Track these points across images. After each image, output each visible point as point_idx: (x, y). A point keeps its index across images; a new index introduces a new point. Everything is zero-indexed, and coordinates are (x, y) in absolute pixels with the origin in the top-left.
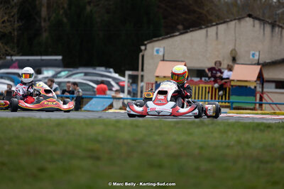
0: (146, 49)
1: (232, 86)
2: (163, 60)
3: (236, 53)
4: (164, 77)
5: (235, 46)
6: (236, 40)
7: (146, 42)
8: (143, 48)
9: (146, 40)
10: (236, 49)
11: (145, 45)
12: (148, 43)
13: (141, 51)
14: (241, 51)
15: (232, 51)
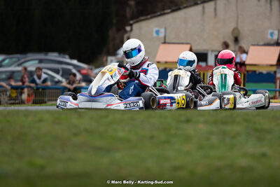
0: (131, 30)
1: (248, 71)
2: (165, 43)
3: (239, 32)
4: (166, 62)
5: (237, 24)
6: (238, 17)
7: (131, 22)
8: (128, 28)
9: (132, 19)
10: (239, 28)
11: (131, 25)
12: (135, 23)
13: (126, 32)
14: (245, 30)
15: (234, 30)
